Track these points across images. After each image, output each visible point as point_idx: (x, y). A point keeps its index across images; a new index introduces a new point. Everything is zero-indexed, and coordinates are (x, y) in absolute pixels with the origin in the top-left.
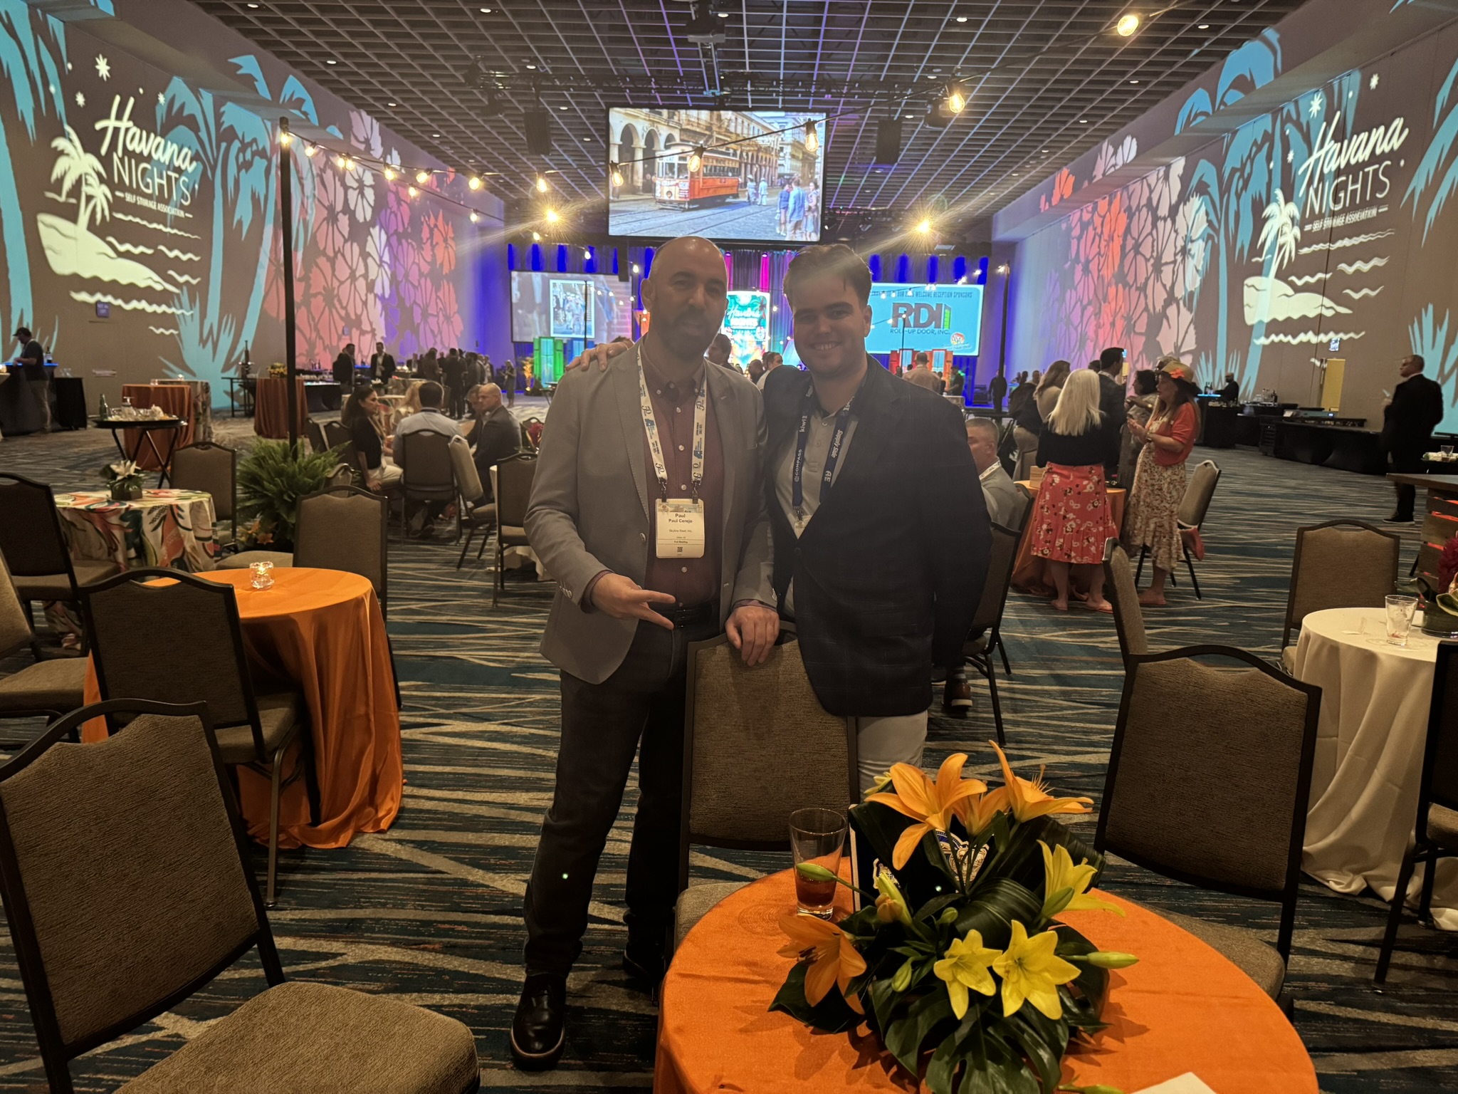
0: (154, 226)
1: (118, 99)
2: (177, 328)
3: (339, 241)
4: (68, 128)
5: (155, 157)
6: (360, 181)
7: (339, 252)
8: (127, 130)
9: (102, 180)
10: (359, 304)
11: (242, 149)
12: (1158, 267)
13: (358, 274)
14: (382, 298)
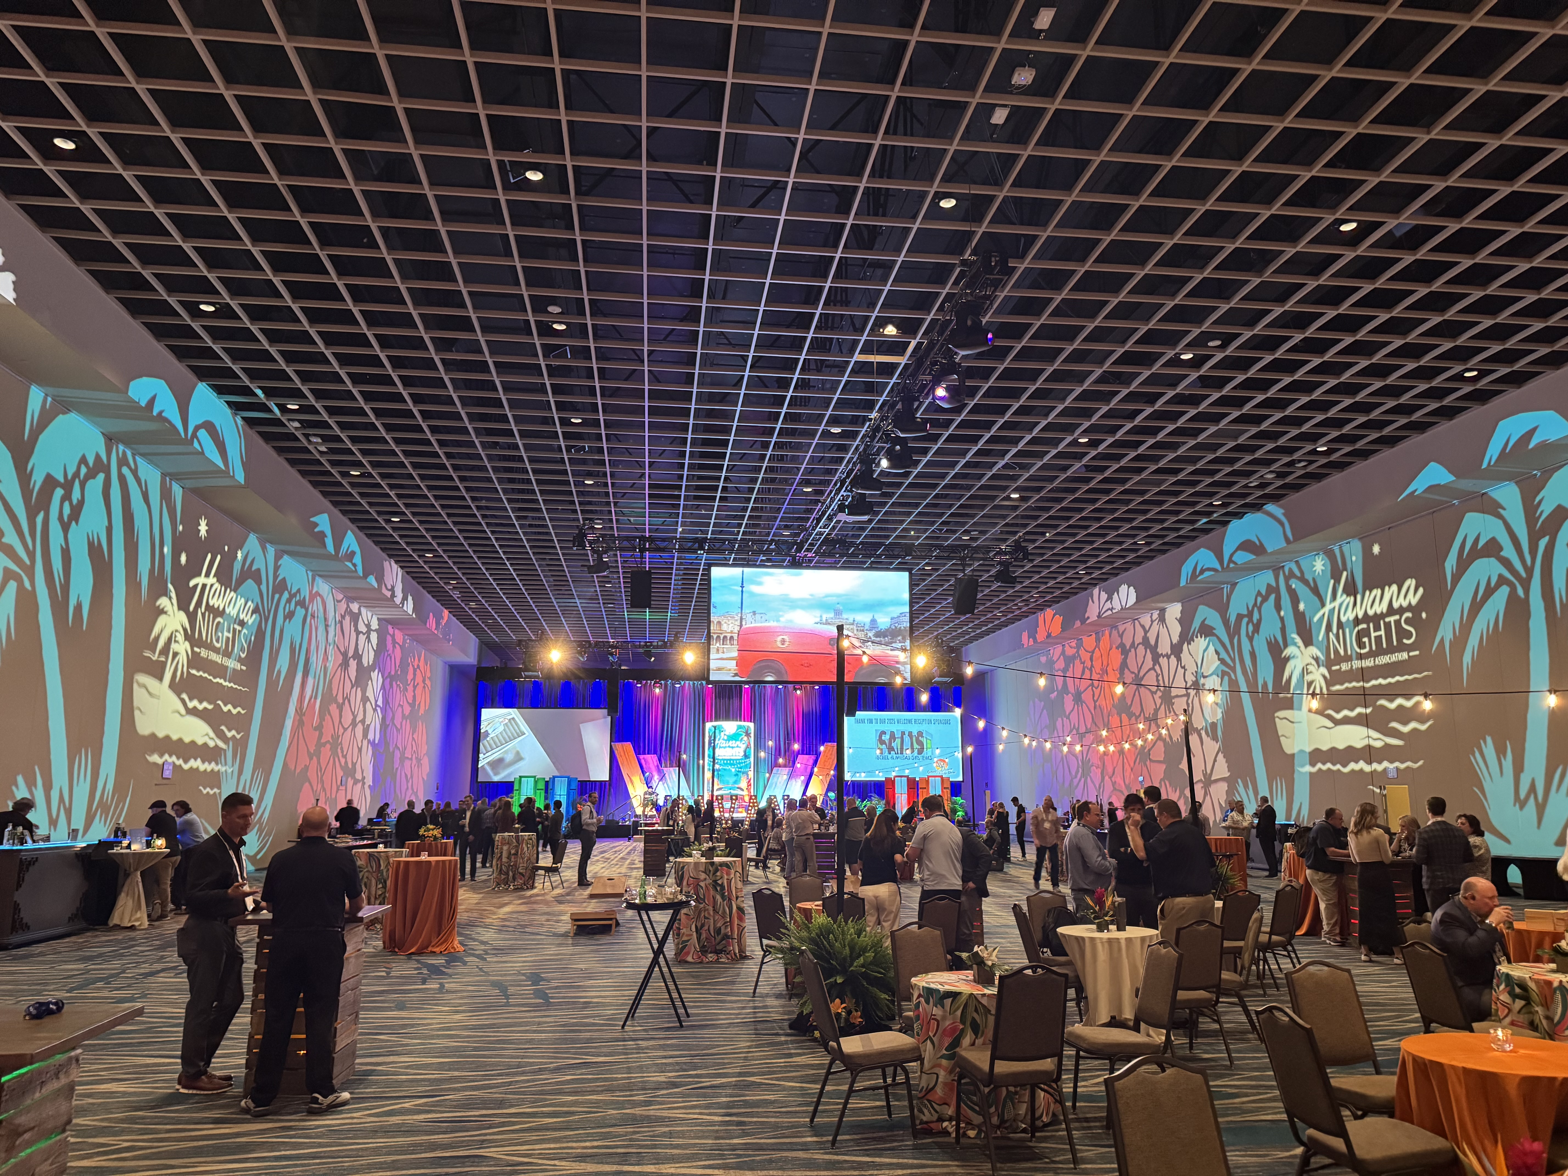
0: (218, 680)
1: (209, 556)
2: (219, 788)
3: (348, 685)
4: (170, 586)
5: (227, 611)
6: (368, 626)
7: (347, 698)
8: (212, 586)
9: (187, 637)
10: (356, 750)
11: (289, 601)
12: (1168, 700)
13: (358, 719)
14: (372, 743)
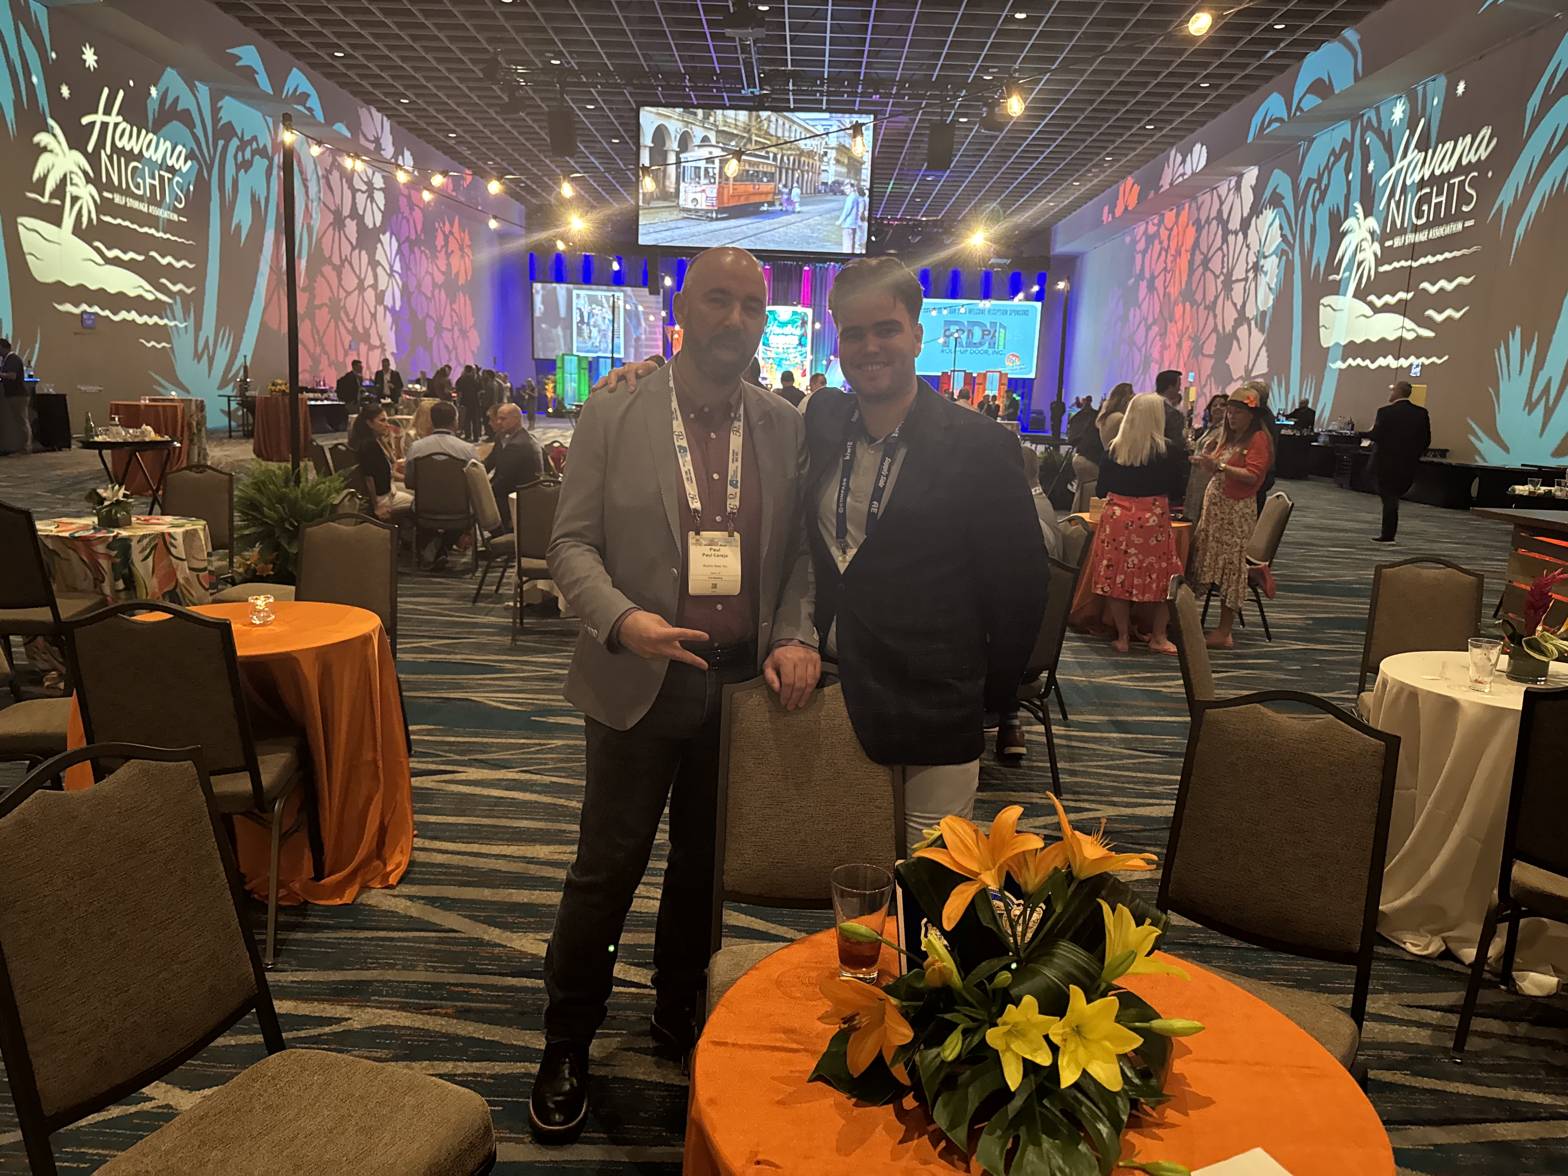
0: (145, 230)
1: (106, 91)
2: (169, 341)
3: (346, 249)
4: (51, 122)
5: (147, 155)
6: (369, 184)
7: (346, 260)
8: (116, 125)
9: (88, 180)
10: (368, 317)
11: (241, 148)
12: (1228, 283)
13: (366, 284)
14: (392, 310)
